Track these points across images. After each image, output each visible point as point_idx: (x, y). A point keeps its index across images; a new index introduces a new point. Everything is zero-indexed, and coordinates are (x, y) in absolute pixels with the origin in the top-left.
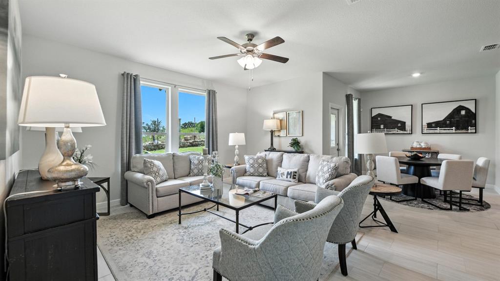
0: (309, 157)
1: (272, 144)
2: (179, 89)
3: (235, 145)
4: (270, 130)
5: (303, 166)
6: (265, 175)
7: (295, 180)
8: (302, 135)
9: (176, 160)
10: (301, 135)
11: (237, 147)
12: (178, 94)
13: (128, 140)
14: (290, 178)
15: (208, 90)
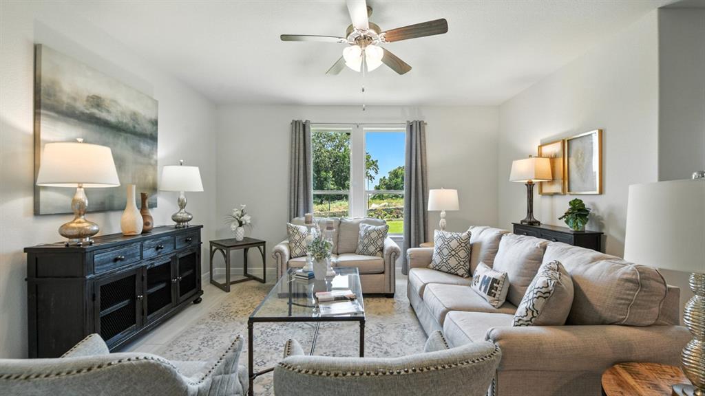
0: (545, 248)
1: (530, 211)
2: (364, 129)
3: (440, 212)
4: (526, 181)
5: (526, 269)
6: (461, 272)
7: (492, 298)
8: (601, 192)
9: (341, 228)
10: (597, 192)
11: (443, 214)
12: (364, 136)
13: (296, 200)
14: (485, 291)
15: (408, 122)
